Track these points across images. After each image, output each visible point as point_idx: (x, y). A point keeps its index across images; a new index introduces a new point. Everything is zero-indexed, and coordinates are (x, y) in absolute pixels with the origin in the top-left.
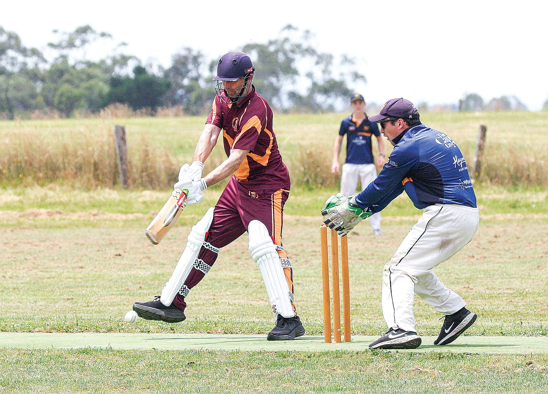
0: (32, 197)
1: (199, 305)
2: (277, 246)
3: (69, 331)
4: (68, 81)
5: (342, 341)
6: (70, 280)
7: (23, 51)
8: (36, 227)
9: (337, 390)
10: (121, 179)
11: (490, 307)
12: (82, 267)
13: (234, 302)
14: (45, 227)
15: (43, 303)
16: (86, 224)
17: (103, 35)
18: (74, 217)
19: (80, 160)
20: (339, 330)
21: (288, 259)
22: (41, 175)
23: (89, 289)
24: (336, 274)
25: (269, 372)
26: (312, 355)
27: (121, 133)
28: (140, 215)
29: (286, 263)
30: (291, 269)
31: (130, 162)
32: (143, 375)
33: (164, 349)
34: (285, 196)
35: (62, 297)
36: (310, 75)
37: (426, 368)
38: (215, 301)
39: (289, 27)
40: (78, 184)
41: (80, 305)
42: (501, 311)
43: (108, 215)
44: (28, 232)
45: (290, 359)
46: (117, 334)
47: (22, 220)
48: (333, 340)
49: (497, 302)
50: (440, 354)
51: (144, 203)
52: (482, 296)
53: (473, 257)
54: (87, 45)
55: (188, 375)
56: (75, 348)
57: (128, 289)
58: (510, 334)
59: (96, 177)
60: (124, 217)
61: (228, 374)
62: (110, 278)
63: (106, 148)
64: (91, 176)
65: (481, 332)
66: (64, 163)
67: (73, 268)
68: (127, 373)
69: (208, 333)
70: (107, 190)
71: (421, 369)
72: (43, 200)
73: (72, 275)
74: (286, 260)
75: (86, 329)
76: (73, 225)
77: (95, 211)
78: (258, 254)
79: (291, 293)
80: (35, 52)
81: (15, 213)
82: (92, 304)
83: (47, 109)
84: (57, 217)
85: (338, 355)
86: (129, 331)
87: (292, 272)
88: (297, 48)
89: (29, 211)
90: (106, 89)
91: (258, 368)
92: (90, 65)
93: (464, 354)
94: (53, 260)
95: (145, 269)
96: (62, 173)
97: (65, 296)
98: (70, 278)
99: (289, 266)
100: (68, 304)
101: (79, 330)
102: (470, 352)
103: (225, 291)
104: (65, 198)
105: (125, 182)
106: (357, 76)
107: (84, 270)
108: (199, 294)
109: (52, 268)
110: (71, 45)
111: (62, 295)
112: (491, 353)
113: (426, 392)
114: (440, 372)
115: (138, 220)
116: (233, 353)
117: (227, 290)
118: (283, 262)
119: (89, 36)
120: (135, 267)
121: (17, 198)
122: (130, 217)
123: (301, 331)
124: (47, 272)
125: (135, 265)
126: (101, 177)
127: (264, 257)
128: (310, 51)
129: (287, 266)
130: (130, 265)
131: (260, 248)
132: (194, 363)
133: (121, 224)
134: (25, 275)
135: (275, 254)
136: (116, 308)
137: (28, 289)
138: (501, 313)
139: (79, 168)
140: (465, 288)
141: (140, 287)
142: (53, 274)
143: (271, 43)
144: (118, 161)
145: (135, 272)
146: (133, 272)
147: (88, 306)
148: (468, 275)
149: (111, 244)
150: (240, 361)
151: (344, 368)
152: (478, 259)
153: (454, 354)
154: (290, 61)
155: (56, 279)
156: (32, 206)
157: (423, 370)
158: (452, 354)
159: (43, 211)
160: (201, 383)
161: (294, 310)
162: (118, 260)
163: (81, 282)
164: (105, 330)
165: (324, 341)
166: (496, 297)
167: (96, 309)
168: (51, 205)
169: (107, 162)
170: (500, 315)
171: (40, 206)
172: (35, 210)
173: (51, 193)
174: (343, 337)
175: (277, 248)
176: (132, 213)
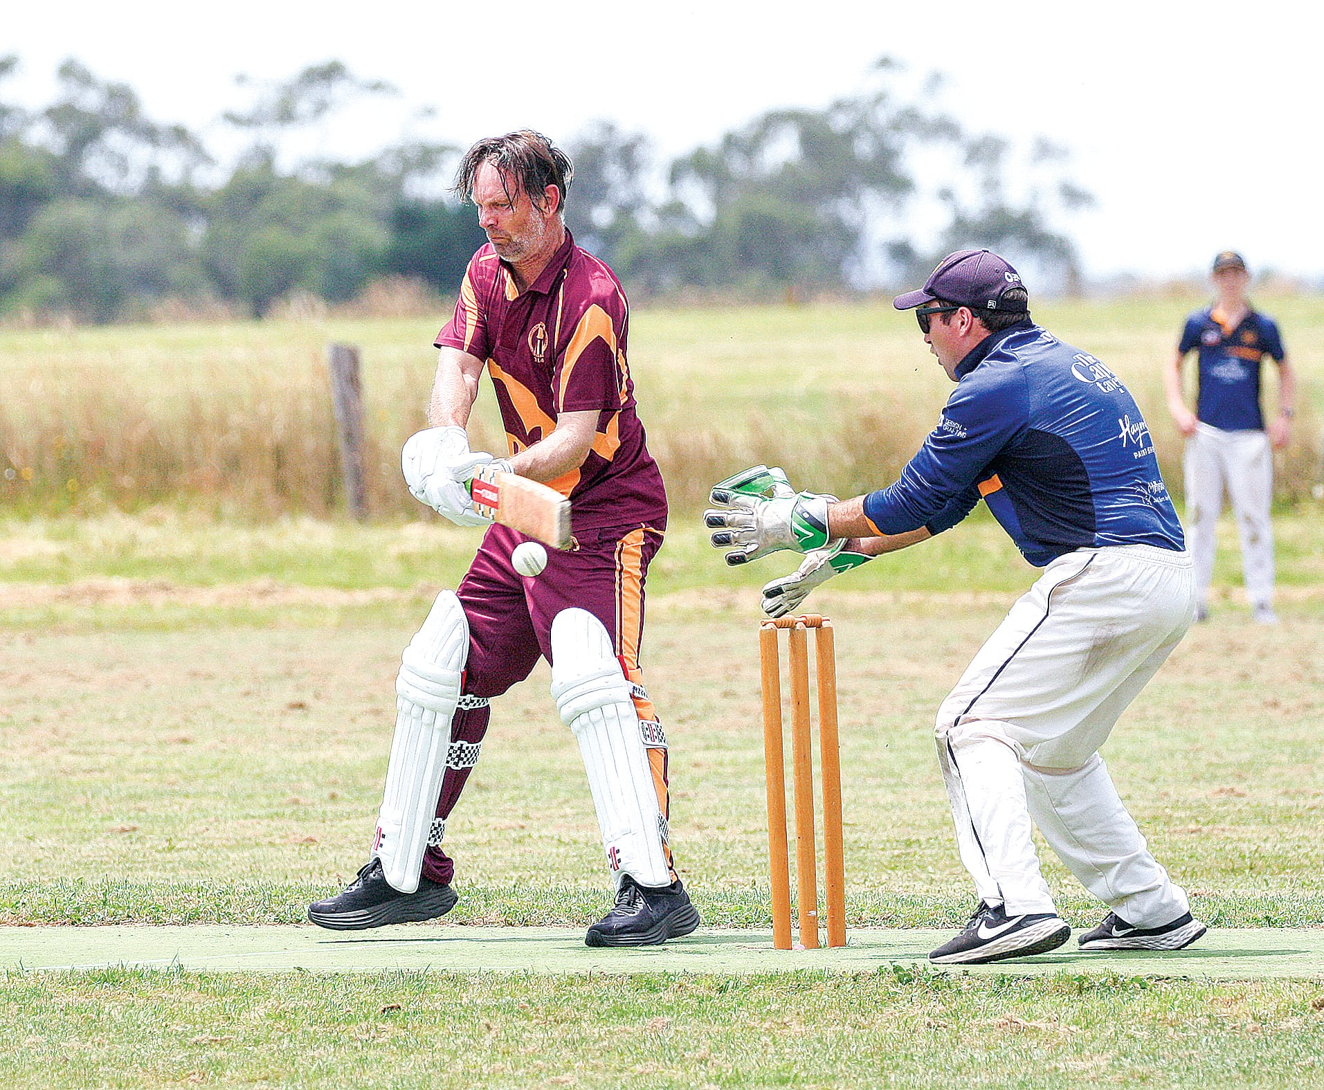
0: (95, 543)
1: (476, 844)
2: (634, 684)
3: (79, 920)
4: (279, 219)
5: (822, 944)
6: (148, 776)
7: (150, 134)
8: (98, 627)
9: (783, 1082)
10: (347, 491)
11: (1278, 846)
12: (185, 741)
13: (574, 834)
14: (126, 626)
15: (50, 842)
16: (238, 618)
17: (377, 87)
18: (205, 599)
19: (234, 439)
20: (813, 913)
21: (659, 724)
22: (127, 481)
23: (189, 802)
24: (803, 758)
25: (602, 1033)
26: (730, 986)
27: (346, 365)
28: (386, 593)
29: (655, 734)
30: (666, 753)
31: (374, 446)
32: (257, 1043)
33: (328, 969)
34: (652, 546)
35: (108, 824)
36: (946, 195)
37: (1036, 1018)
38: (525, 833)
39: (885, 63)
40: (229, 508)
41: (152, 847)
42: (1306, 856)
43: (301, 594)
44: (72, 642)
45: (668, 997)
46: (212, 929)
47: (61, 608)
48: (796, 944)
49: (1300, 832)
50: (1081, 979)
51: (404, 559)
52: (1263, 816)
53: (1275, 705)
54: (327, 116)
55: (380, 1040)
56: (82, 968)
57: (296, 802)
58: (1292, 923)
59: (281, 487)
60: (343, 598)
61: (488, 1039)
62: (257, 770)
63: (306, 406)
64: (266, 484)
65: (1211, 917)
66: (190, 448)
67: (161, 743)
68: (211, 1038)
69: (461, 924)
70: (307, 524)
71: (1022, 1022)
72: (123, 551)
73: (152, 762)
74: (654, 727)
75: (129, 916)
76: (201, 621)
77: (262, 582)
78: (580, 704)
79: (664, 818)
80: (180, 135)
81: (42, 590)
82: (183, 844)
83: (207, 294)
84: (159, 600)
85: (801, 983)
86: (245, 920)
87: (666, 759)
88: (909, 120)
89: (81, 583)
90: (378, 237)
91: (575, 1021)
92: (339, 171)
93: (1151, 978)
94: (113, 720)
95: (357, 743)
96: (185, 478)
97: (117, 823)
98: (148, 770)
99: (661, 744)
100: (118, 845)
101: (108, 919)
102: (1164, 974)
103: (560, 805)
104: (184, 546)
105: (360, 499)
106: (1073, 196)
107: (189, 747)
108: (487, 813)
109: (103, 743)
110: (285, 114)
111: (111, 818)
112: (1226, 975)
113: (1022, 1084)
114: (1073, 1028)
115: (380, 606)
116: (514, 979)
117: (567, 801)
118: (648, 733)
119: (338, 90)
120: (332, 738)
121: (52, 548)
122: (362, 597)
123: (688, 922)
124: (87, 754)
125: (335, 733)
126: (293, 488)
127: (595, 714)
128: (944, 129)
129: (657, 742)
130: (320, 733)
131: (587, 687)
132: (399, 1007)
133: (332, 619)
134: (25, 763)
135: (628, 709)
136: (246, 854)
137: (21, 804)
138: (1307, 862)
139: (234, 463)
140: (1221, 791)
141: (333, 797)
142: (103, 760)
143: (839, 106)
144: (341, 443)
145: (330, 753)
146: (326, 754)
147: (171, 849)
148: (1245, 756)
149: (289, 674)
150: (529, 1002)
151: (810, 1019)
152: (1287, 712)
153: (1122, 979)
154: (886, 156)
155: (107, 774)
156: (92, 569)
157: (1027, 1024)
158: (1115, 981)
159: (119, 583)
160: (408, 1066)
161: (670, 865)
162: (294, 721)
163: (173, 784)
164: (179, 918)
165: (771, 944)
166: (1300, 817)
167: (192, 856)
168: (145, 565)
169: (309, 443)
170: (1299, 868)
171: (114, 570)
172: (100, 581)
173: (148, 534)
174: (823, 934)
175: (631, 692)
176: (365, 587)
